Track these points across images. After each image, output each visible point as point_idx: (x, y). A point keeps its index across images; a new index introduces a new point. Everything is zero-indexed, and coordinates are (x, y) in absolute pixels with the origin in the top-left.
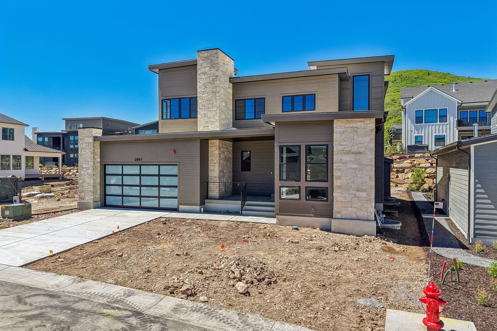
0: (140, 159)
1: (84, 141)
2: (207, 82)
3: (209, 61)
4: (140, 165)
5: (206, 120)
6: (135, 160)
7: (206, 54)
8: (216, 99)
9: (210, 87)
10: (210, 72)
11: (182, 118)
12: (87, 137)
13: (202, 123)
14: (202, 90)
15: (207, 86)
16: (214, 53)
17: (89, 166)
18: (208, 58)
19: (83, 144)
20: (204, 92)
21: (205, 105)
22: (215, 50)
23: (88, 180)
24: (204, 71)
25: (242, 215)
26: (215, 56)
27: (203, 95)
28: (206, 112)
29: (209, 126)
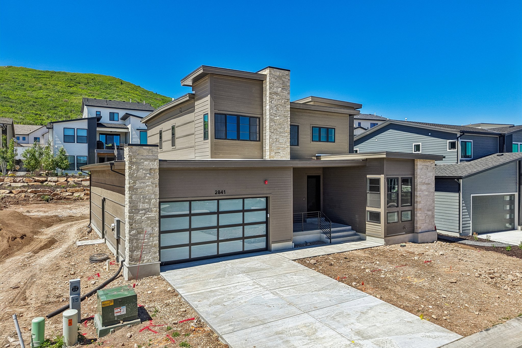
0: (222, 191)
1: (140, 167)
2: (279, 105)
3: (281, 82)
4: (218, 200)
5: (277, 146)
6: (216, 194)
7: (278, 73)
8: (287, 124)
9: (282, 109)
10: (282, 93)
11: (241, 140)
12: (146, 160)
13: (273, 148)
14: (274, 112)
15: (279, 109)
16: (286, 74)
17: (151, 206)
18: (280, 77)
19: (138, 171)
20: (276, 114)
21: (276, 129)
22: (287, 71)
23: (149, 229)
24: (276, 91)
25: (331, 243)
26: (287, 77)
27: (275, 118)
28: (278, 137)
29: (281, 152)
